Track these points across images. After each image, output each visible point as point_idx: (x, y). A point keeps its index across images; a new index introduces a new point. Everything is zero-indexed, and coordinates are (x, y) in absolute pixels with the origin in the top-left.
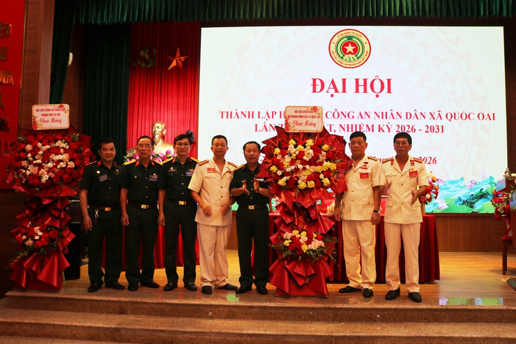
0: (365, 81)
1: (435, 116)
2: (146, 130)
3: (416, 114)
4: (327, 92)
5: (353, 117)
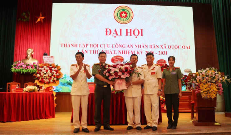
0: (131, 30)
1: (163, 47)
2: (24, 52)
3: (154, 46)
4: (113, 35)
5: (125, 47)
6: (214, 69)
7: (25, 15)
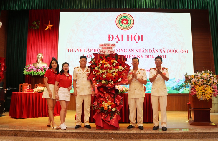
0: (132, 36)
1: (162, 51)
2: (35, 57)
3: (154, 50)
5: (126, 51)
6: (209, 72)
7: (36, 24)
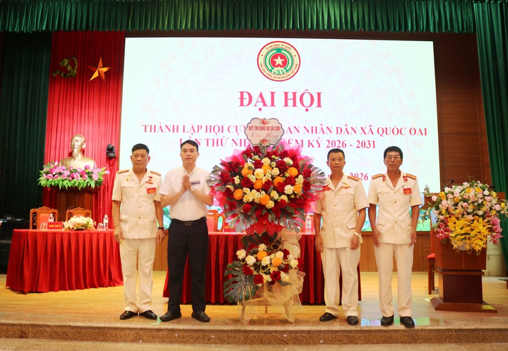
0: (294, 94)
1: (367, 131)
2: (65, 143)
3: (346, 129)
4: (255, 106)
6: (481, 185)
7: (67, 65)
